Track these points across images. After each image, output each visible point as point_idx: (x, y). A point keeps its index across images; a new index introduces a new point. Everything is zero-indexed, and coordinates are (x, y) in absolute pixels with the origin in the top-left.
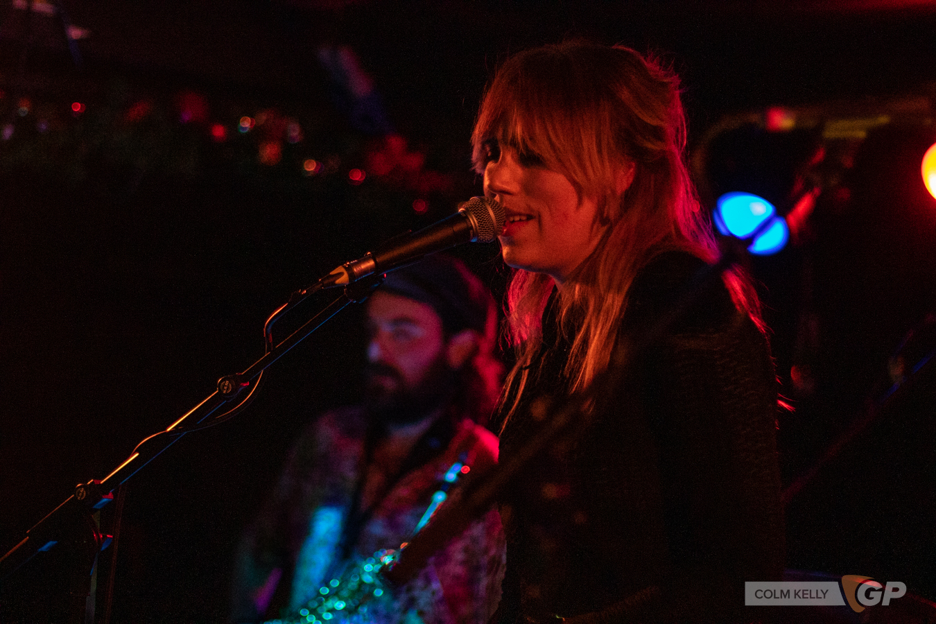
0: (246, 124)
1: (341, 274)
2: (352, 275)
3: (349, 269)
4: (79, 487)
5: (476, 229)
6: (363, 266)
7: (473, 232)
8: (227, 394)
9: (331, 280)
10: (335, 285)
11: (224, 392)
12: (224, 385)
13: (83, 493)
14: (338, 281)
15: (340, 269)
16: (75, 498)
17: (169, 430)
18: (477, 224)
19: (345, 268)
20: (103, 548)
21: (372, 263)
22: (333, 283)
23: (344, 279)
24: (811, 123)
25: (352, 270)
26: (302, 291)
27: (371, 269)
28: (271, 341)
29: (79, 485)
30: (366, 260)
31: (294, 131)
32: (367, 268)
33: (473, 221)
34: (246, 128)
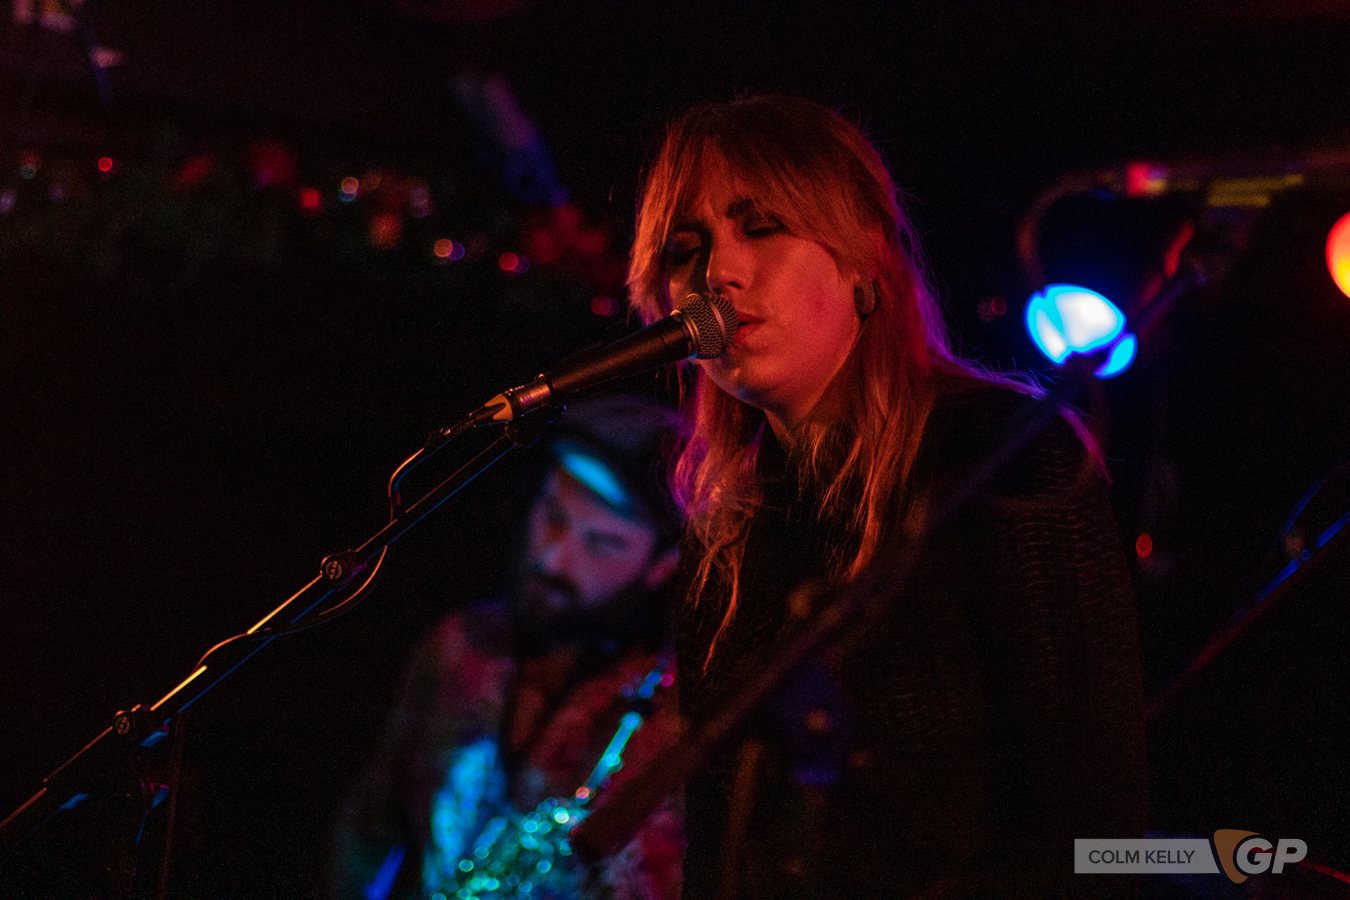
0: (350, 189)
1: (502, 406)
2: (517, 409)
3: (512, 398)
4: (121, 715)
5: (696, 338)
6: (534, 394)
7: (693, 345)
8: (335, 580)
9: (487, 414)
10: (493, 421)
11: (332, 577)
12: (331, 568)
13: (125, 725)
14: (497, 417)
15: (499, 399)
16: (115, 730)
17: (250, 632)
18: (698, 333)
19: (506, 396)
20: (156, 803)
21: (545, 390)
22: (490, 418)
23: (506, 412)
24: (1190, 185)
25: (518, 400)
26: (444, 431)
27: (545, 399)
28: (398, 502)
29: (120, 713)
30: (539, 384)
31: (421, 199)
32: (539, 397)
33: (692, 328)
34: (351, 195)
